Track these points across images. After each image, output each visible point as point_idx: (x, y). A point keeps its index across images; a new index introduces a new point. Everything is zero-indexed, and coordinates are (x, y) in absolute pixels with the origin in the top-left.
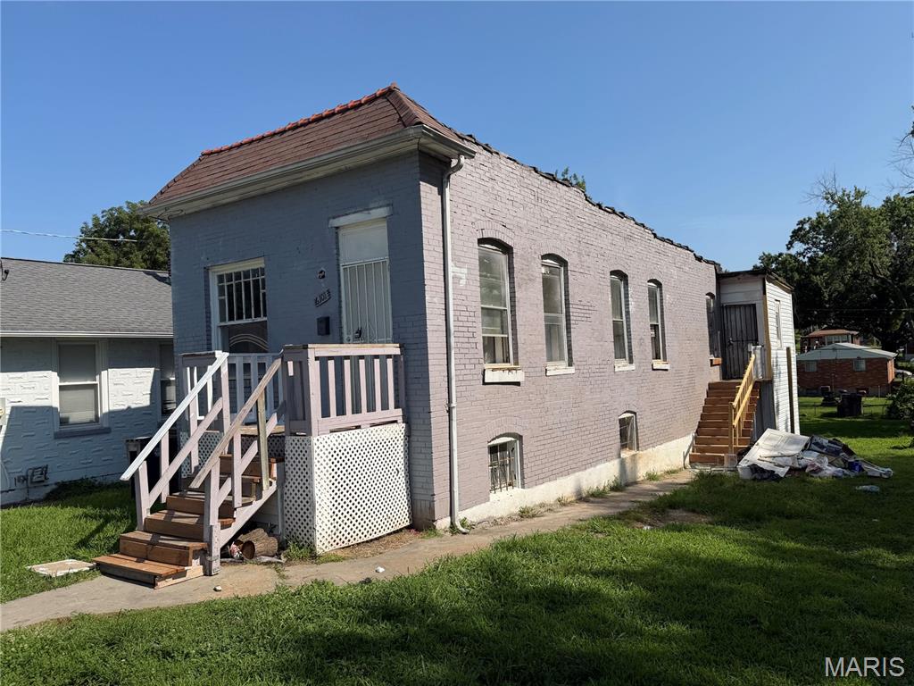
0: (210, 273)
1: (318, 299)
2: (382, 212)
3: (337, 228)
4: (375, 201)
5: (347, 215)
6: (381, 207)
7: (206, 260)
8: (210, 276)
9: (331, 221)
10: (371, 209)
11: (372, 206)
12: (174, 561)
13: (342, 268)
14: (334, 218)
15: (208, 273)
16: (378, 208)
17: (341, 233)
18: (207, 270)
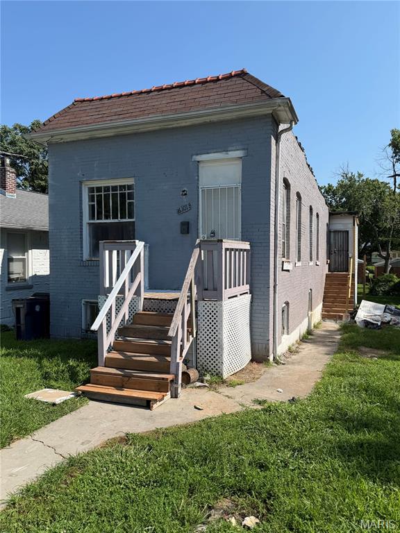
0: (83, 186)
1: (181, 209)
2: (239, 153)
3: (198, 162)
4: (233, 146)
5: (208, 153)
6: (238, 150)
7: (81, 176)
8: (83, 188)
9: (194, 157)
10: (230, 151)
11: (230, 149)
12: (153, 388)
13: (200, 190)
14: (197, 155)
15: (81, 185)
16: (235, 150)
17: (201, 165)
18: (81, 183)
